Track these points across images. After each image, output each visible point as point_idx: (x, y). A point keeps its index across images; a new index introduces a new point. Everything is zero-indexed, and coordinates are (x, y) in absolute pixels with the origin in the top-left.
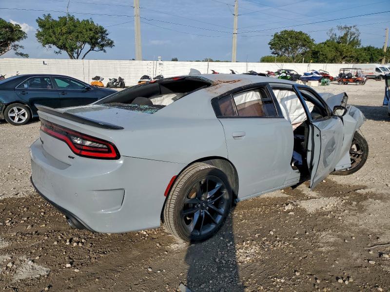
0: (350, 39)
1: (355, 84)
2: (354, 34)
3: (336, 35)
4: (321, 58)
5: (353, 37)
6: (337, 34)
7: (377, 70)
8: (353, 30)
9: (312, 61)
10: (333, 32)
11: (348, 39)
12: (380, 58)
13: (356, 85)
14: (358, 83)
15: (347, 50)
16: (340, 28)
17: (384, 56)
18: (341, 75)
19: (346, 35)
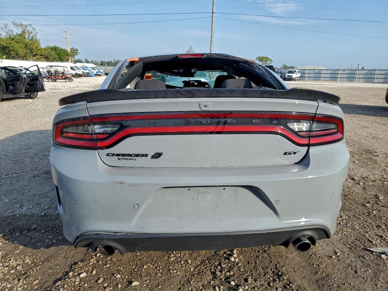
0: (29, 37)
1: (64, 81)
2: (31, 33)
3: (12, 32)
4: (13, 54)
5: (31, 35)
6: (13, 30)
7: (72, 68)
8: (29, 28)
9: (4, 57)
10: (8, 28)
11: (27, 37)
12: (67, 57)
13: (66, 82)
14: (67, 80)
15: (37, 48)
16: (15, 25)
17: (69, 56)
18: (49, 72)
19: (24, 32)
